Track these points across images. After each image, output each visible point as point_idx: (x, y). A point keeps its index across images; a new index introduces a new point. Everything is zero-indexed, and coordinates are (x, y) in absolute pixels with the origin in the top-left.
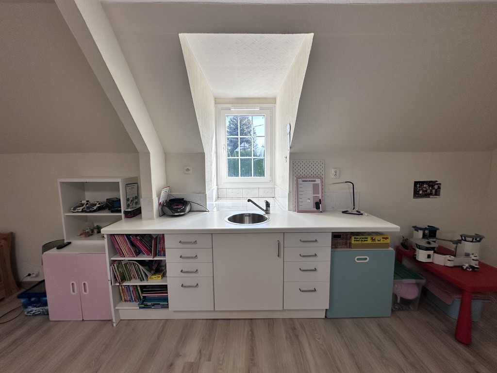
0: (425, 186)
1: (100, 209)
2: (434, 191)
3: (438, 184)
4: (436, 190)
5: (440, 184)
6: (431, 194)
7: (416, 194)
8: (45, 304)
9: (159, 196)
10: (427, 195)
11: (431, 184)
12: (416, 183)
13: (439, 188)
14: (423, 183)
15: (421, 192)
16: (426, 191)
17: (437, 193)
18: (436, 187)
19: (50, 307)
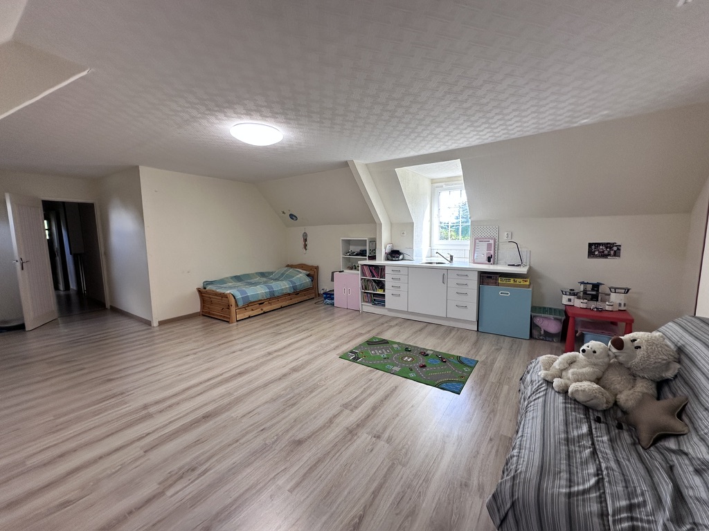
0: (601, 247)
1: (357, 255)
2: (612, 252)
3: (616, 246)
4: (615, 251)
5: (620, 246)
6: (609, 255)
7: (591, 254)
8: (333, 299)
9: (385, 248)
10: (604, 256)
11: (609, 246)
12: (590, 245)
13: (619, 249)
14: (599, 244)
15: (596, 253)
16: (603, 252)
17: (617, 254)
18: (615, 248)
19: (335, 301)
